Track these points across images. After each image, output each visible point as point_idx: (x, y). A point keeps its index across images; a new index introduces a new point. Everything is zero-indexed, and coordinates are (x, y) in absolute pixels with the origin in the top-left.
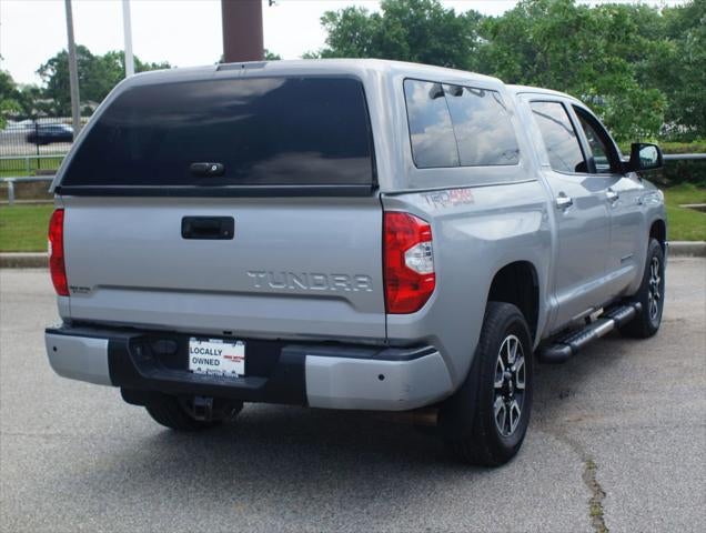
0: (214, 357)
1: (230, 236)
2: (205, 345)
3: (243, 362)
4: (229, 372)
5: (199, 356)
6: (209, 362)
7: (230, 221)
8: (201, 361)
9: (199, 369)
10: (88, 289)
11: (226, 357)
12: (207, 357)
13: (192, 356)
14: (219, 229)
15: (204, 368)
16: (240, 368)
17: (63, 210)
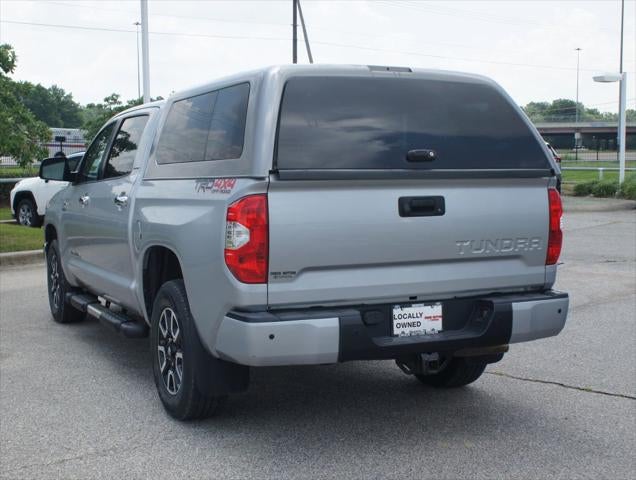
0: (417, 320)
1: (442, 213)
2: (407, 310)
3: (440, 319)
4: (428, 330)
5: (403, 321)
6: (412, 325)
7: (441, 200)
8: (404, 325)
9: (403, 333)
10: (294, 273)
11: (426, 318)
12: (410, 320)
13: (395, 322)
14: (432, 207)
15: (407, 330)
16: (438, 325)
17: (266, 195)
